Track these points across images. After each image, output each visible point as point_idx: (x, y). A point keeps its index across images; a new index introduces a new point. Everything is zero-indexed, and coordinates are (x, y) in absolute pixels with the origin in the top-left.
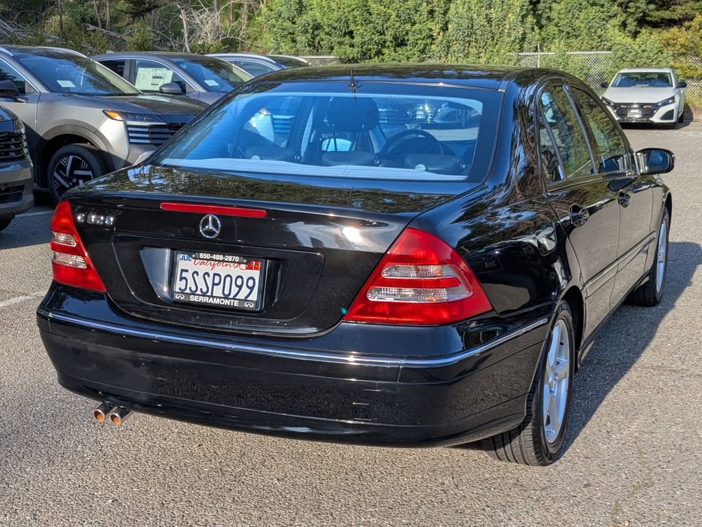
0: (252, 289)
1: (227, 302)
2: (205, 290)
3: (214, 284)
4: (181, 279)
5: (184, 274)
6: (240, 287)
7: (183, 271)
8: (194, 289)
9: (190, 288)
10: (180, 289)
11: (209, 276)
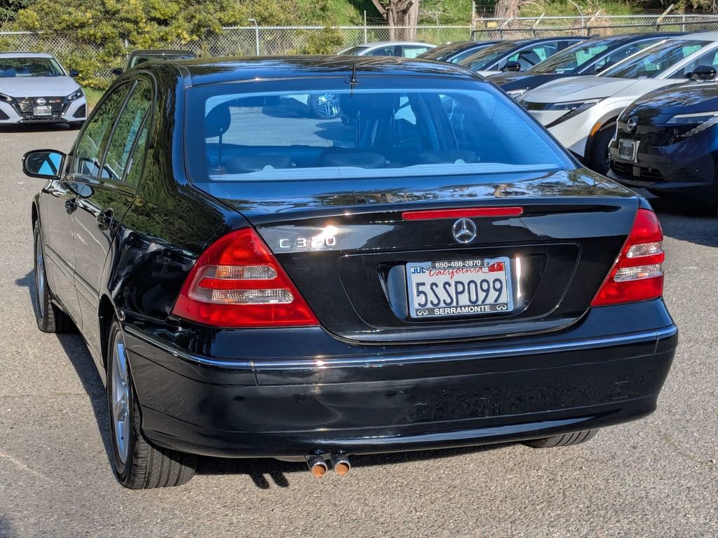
0: (500, 290)
1: (477, 310)
2: (448, 301)
3: (458, 293)
4: (419, 293)
5: (421, 288)
6: (487, 291)
7: (418, 285)
8: (436, 301)
9: (432, 302)
10: (420, 304)
11: (450, 285)
